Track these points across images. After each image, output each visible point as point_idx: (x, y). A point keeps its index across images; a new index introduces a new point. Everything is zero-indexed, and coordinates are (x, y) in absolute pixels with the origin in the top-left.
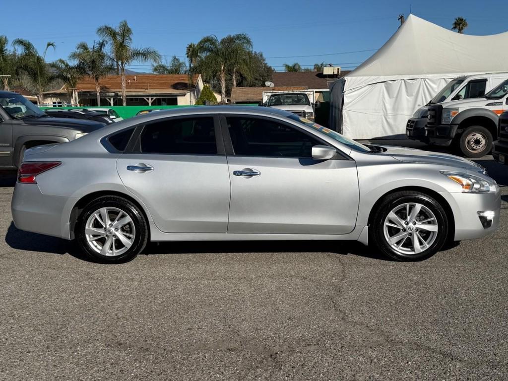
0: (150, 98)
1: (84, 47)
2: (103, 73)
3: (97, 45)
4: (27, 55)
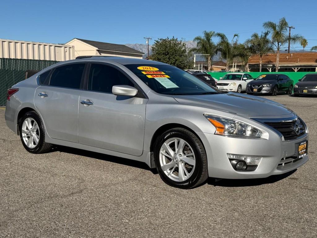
0: (296, 68)
1: (256, 36)
2: (265, 52)
3: (264, 34)
4: (222, 42)
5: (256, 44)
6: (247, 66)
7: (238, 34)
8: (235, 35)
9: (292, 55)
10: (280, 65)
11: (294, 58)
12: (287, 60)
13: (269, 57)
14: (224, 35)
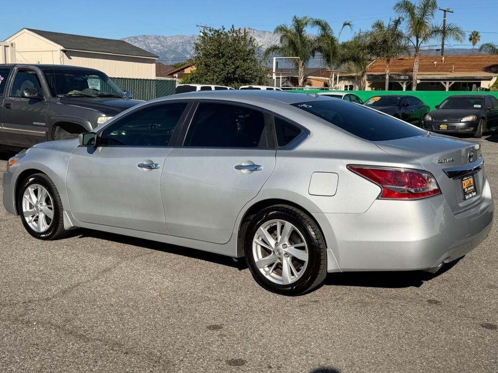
0: (448, 82)
1: (379, 25)
2: (394, 54)
3: (393, 23)
4: (322, 36)
5: (380, 39)
6: (365, 77)
7: (351, 22)
8: (345, 24)
9: (443, 59)
10: (420, 77)
11: (446, 65)
12: (435, 68)
13: (405, 61)
14: (326, 24)
